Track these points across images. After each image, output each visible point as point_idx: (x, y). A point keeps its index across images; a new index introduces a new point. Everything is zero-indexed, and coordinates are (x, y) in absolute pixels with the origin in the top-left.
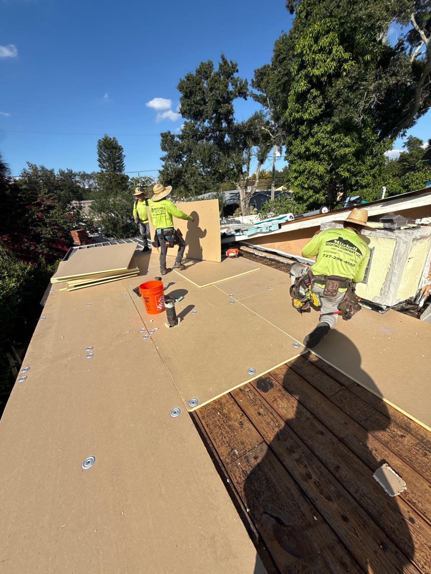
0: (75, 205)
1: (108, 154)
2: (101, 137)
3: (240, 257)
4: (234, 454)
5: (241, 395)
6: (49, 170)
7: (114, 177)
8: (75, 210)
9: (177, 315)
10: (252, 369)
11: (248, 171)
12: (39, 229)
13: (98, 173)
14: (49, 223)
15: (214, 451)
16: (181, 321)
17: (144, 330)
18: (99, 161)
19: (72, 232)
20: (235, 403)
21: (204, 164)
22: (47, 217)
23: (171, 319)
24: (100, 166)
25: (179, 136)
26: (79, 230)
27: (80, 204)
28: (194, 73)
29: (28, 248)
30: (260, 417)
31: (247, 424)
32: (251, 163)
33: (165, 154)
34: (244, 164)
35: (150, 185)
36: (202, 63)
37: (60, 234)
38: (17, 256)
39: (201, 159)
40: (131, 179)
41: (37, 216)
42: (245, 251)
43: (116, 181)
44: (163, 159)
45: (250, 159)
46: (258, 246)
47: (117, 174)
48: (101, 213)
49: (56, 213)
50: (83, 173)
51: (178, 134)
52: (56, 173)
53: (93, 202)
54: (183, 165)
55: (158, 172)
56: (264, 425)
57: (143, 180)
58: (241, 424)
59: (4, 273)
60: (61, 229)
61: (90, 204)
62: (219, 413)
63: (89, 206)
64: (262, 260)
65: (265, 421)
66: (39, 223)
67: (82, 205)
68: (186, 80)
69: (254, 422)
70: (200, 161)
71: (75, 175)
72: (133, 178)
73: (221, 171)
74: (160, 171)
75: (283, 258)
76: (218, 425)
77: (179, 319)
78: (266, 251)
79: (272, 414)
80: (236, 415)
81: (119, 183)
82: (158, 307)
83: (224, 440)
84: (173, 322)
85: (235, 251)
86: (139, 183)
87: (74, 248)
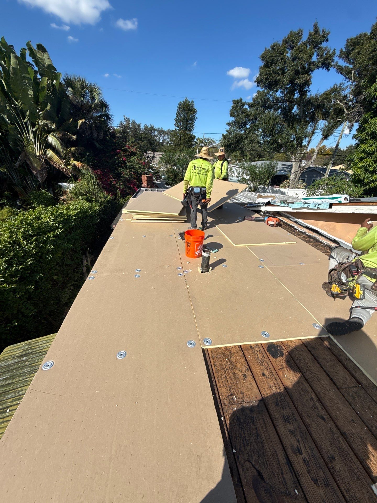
0: (149, 155)
1: (184, 115)
2: (182, 100)
3: (279, 227)
4: (233, 399)
5: (250, 352)
6: (138, 124)
7: (184, 135)
8: (149, 159)
9: (210, 263)
10: (266, 333)
11: (308, 144)
12: (121, 170)
13: (173, 131)
14: (129, 166)
15: (215, 388)
16: (211, 270)
17: (181, 269)
18: (176, 120)
19: (143, 176)
20: (243, 356)
21: (265, 133)
22: (129, 161)
23: (205, 266)
24: (175, 125)
25: (249, 104)
26: (148, 175)
27: (154, 154)
28: (281, 43)
29: (111, 182)
30: (263, 378)
31: (250, 378)
32: (314, 137)
33: (232, 119)
34: (305, 137)
35: (211, 146)
36: (291, 33)
37: (134, 176)
38: (103, 187)
39: (264, 128)
40: (197, 139)
41: (123, 159)
42: (285, 223)
43: (184, 139)
44: (229, 124)
45: (314, 133)
46: (300, 221)
47: (187, 134)
48: (167, 165)
49: (135, 159)
50: (161, 129)
51: (249, 102)
52: (142, 127)
53: (164, 154)
54: (245, 132)
55: (221, 135)
56: (266, 386)
57: (206, 141)
58: (245, 376)
59: (93, 198)
60: (136, 172)
61: (161, 156)
62: (227, 359)
63: (160, 158)
64: (300, 235)
65: (268, 383)
66: (122, 165)
67: (155, 155)
68: (270, 49)
69: (257, 379)
70: (262, 130)
71: (155, 130)
72: (199, 138)
73: (280, 142)
74: (223, 135)
75: (323, 238)
76: (224, 369)
77: (211, 267)
78: (307, 228)
79: (276, 380)
80: (241, 367)
81: (187, 141)
82: (196, 253)
83: (227, 383)
84: (205, 269)
85: (275, 220)
86: (202, 143)
87: (142, 189)
